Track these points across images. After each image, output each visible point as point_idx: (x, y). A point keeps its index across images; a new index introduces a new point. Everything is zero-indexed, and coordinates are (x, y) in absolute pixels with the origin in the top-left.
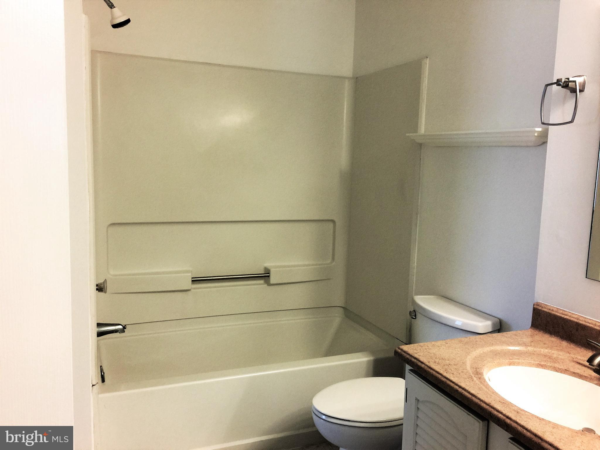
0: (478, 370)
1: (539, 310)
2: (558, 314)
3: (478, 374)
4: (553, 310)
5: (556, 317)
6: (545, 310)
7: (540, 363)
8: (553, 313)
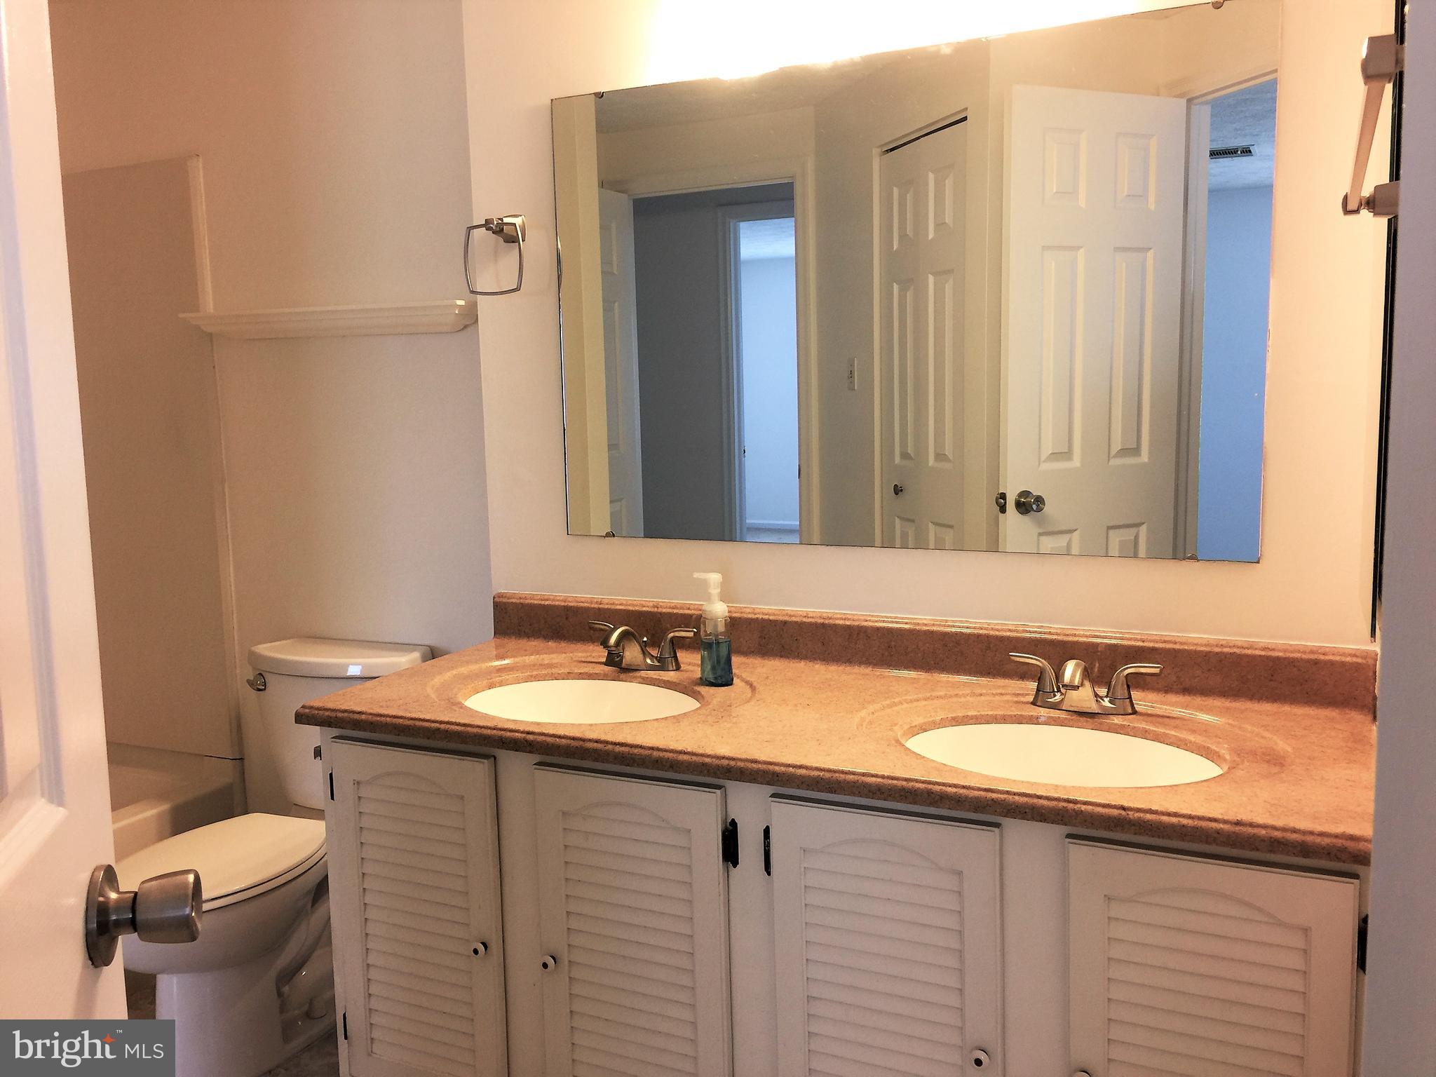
0: (452, 700)
1: (505, 603)
2: (536, 602)
3: (457, 705)
4: (526, 598)
5: (531, 606)
6: (514, 601)
7: (531, 674)
8: (527, 601)
